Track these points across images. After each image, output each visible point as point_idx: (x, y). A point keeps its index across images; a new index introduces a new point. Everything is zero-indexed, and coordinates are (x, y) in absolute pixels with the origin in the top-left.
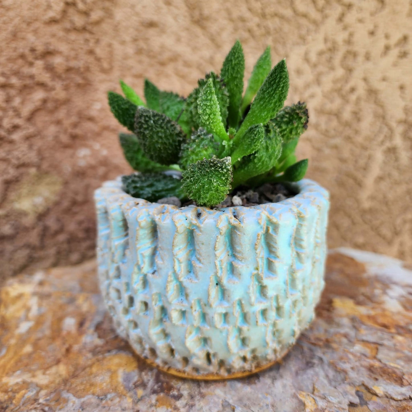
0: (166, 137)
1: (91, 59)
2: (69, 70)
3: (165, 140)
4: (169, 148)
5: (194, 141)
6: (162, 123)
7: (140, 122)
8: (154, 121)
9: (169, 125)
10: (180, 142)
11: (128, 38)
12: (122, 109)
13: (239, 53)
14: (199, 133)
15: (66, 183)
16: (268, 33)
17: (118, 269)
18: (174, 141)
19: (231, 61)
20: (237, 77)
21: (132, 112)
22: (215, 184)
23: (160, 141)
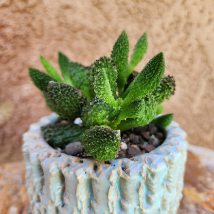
0: (71, 102)
1: (29, 30)
2: (15, 37)
3: (70, 105)
4: (73, 110)
5: (92, 106)
6: (68, 93)
7: (51, 93)
8: (61, 92)
9: (73, 93)
10: (82, 105)
11: (53, 16)
12: (39, 80)
13: (125, 40)
14: (95, 101)
15: (16, 106)
16: (140, 11)
17: (38, 197)
18: (78, 104)
19: (119, 46)
20: (123, 58)
21: (47, 82)
22: (108, 151)
23: (67, 106)
